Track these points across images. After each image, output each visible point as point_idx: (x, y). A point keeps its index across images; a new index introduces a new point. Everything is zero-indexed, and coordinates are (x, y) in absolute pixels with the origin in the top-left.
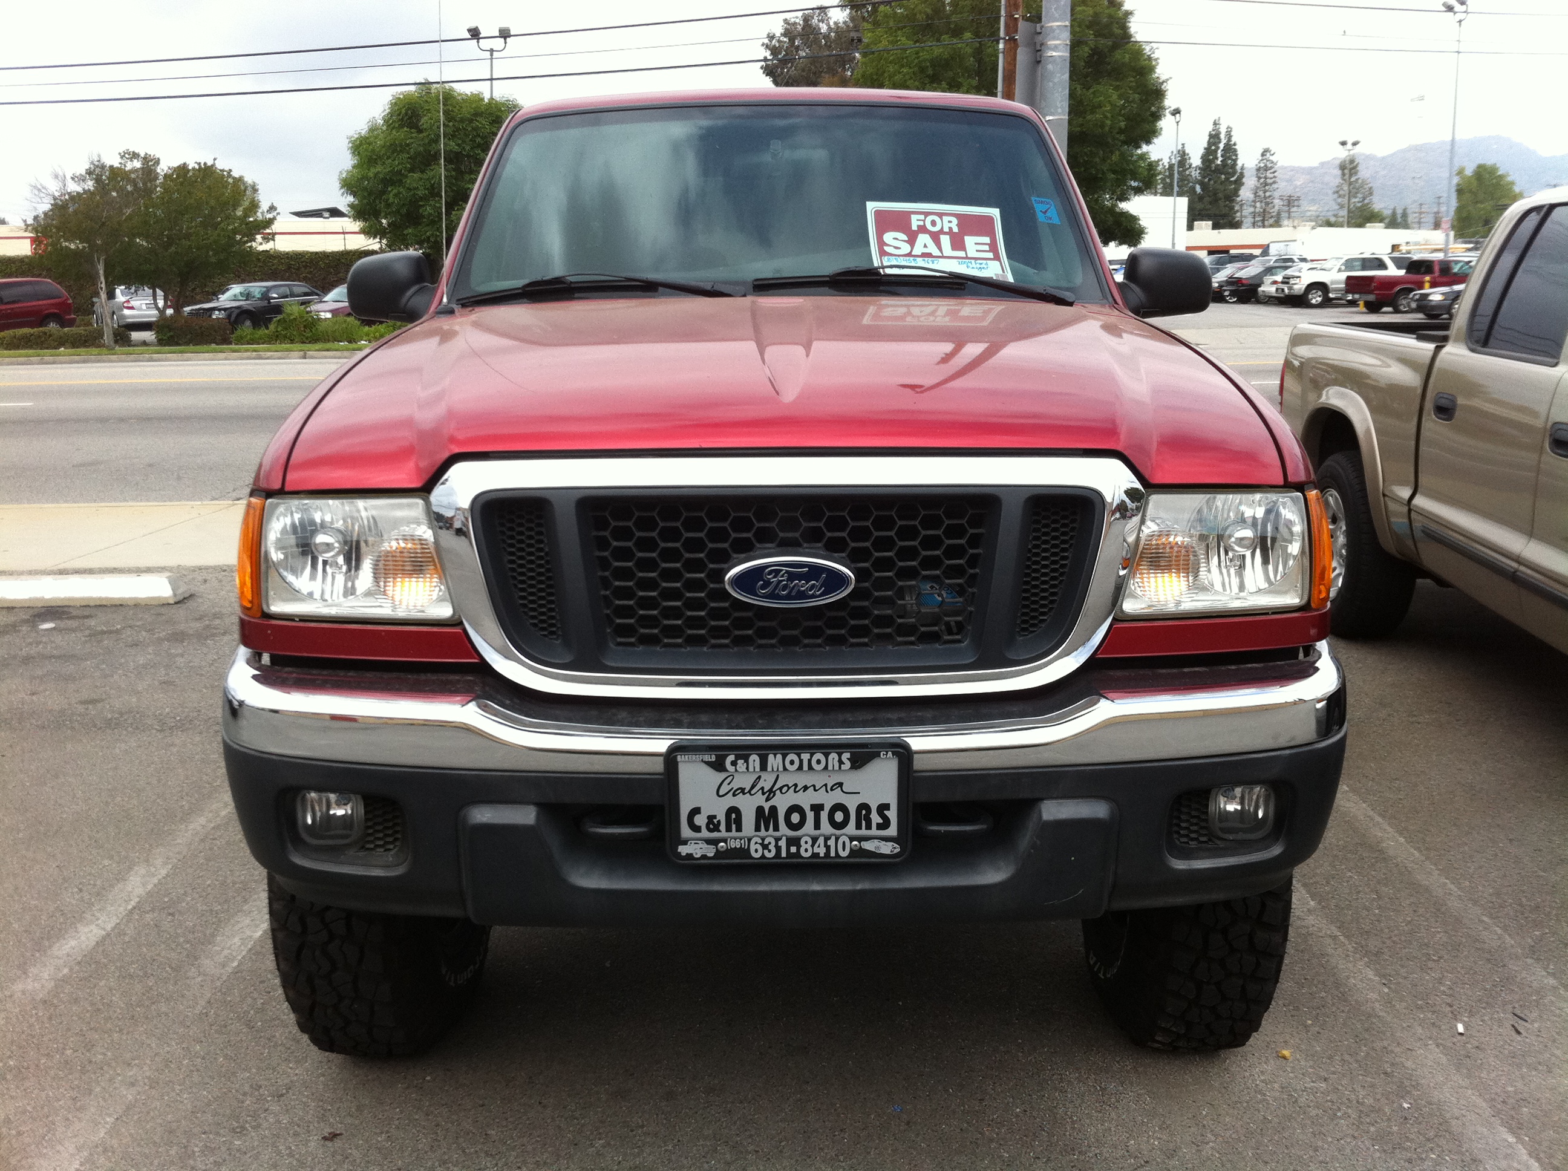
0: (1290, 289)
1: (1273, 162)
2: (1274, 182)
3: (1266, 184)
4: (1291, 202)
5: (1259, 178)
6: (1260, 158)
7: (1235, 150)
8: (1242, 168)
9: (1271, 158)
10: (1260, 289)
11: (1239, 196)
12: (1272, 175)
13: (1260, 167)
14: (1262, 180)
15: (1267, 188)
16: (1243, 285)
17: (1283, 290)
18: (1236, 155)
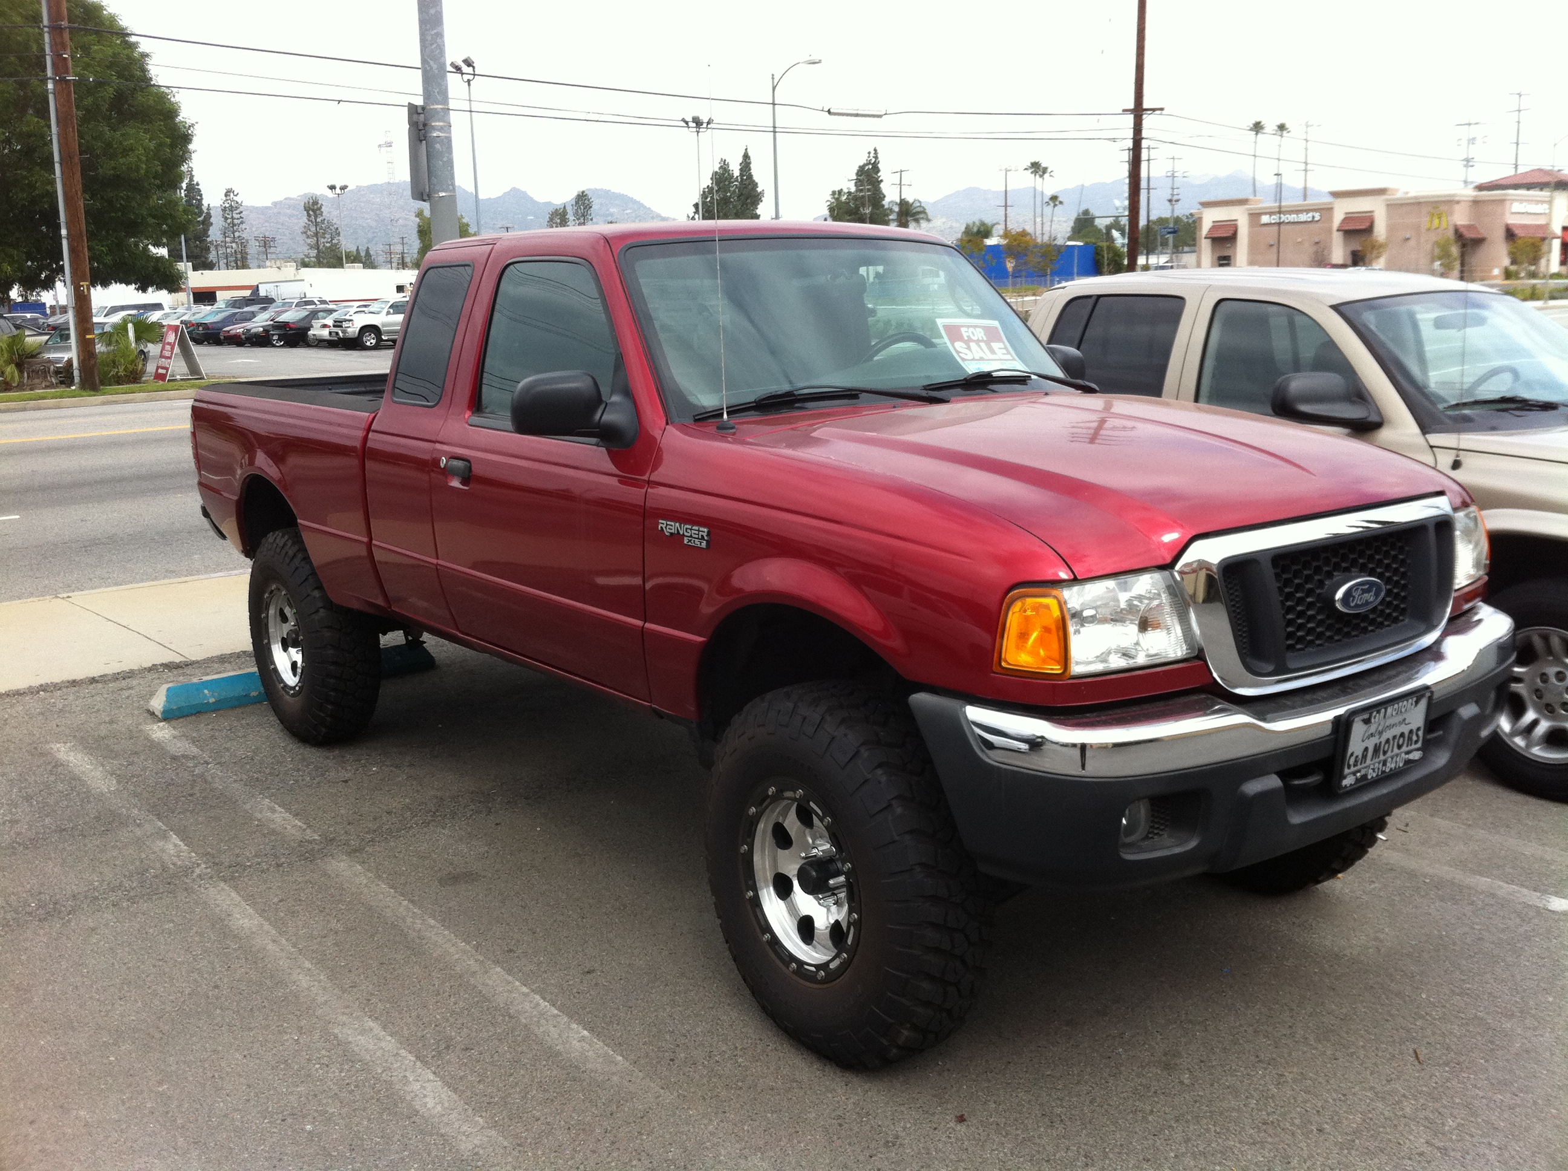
0: (344, 332)
1: (237, 203)
2: (242, 223)
3: (234, 225)
4: (266, 243)
5: (226, 219)
6: (224, 198)
7: (199, 190)
8: (209, 208)
9: (235, 198)
10: (311, 333)
11: (208, 236)
12: (238, 216)
13: (225, 207)
14: (229, 221)
15: (235, 228)
16: (291, 329)
17: (337, 333)
18: (201, 195)
